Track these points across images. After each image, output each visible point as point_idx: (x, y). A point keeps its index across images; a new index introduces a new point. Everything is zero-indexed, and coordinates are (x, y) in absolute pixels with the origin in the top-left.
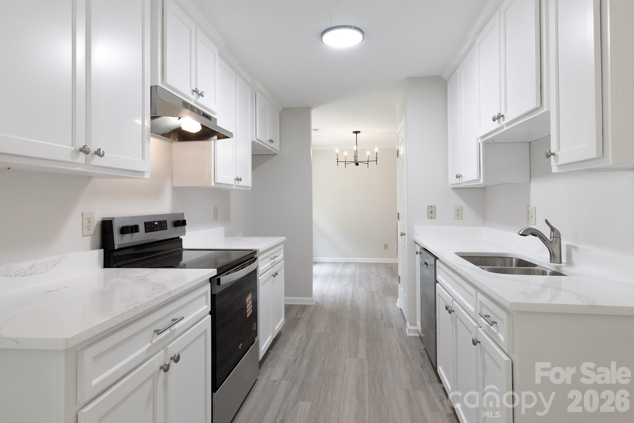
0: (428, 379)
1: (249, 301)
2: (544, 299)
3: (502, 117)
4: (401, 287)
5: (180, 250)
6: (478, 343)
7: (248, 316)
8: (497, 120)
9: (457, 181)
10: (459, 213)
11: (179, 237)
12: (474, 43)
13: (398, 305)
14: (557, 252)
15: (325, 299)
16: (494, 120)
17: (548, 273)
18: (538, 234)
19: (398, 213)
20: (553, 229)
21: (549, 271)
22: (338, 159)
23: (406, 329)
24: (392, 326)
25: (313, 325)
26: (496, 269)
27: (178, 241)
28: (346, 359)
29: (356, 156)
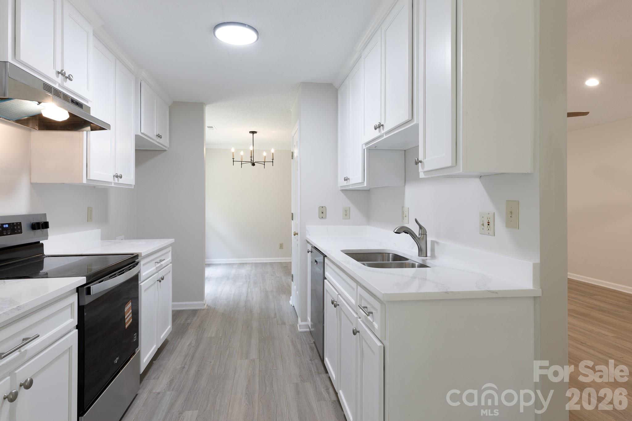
0: (316, 371)
1: (128, 310)
2: (413, 289)
3: (382, 127)
4: (294, 285)
5: (40, 257)
6: (358, 333)
7: (126, 326)
8: (378, 129)
9: (345, 183)
10: (347, 214)
11: (39, 242)
12: (360, 57)
13: (291, 302)
14: (423, 247)
15: (218, 301)
16: (376, 129)
17: (416, 266)
18: (409, 232)
19: (292, 213)
20: (421, 227)
21: (417, 264)
22: (233, 159)
23: (298, 325)
24: (284, 323)
25: (203, 330)
26: (375, 264)
27: (39, 246)
28: (238, 360)
29: (252, 156)
